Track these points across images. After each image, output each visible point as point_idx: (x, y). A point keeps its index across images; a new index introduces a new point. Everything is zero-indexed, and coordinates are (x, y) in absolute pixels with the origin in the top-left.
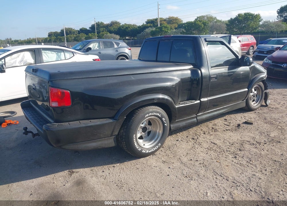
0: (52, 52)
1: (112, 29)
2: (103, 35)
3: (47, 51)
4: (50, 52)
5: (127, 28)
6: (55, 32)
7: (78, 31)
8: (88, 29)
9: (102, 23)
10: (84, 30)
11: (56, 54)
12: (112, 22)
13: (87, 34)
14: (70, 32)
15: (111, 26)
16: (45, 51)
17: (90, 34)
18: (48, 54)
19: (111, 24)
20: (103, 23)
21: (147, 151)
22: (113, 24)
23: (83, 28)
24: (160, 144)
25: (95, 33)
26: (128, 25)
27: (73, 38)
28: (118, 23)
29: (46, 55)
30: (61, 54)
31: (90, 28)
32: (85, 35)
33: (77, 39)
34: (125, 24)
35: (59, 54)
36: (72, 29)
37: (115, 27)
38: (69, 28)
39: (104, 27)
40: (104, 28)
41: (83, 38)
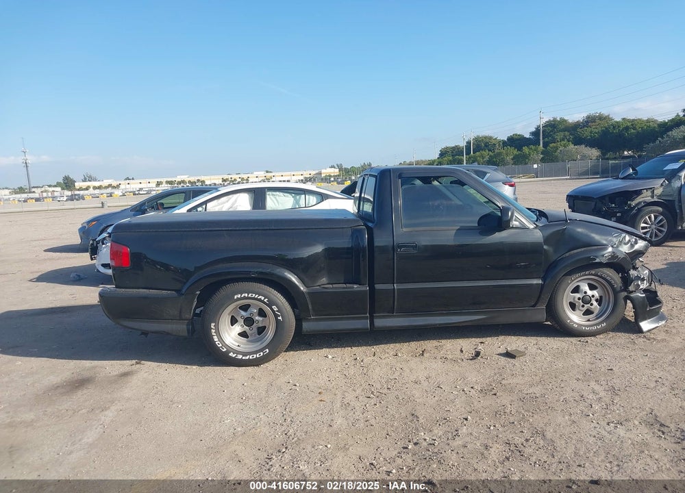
0: (286, 194)
1: (586, 133)
2: (557, 148)
3: (278, 193)
4: (281, 194)
5: (627, 128)
6: (453, 147)
7: (504, 142)
8: (527, 136)
9: (563, 121)
10: (517, 140)
11: (293, 197)
12: (588, 117)
13: (520, 149)
14: (486, 146)
15: (584, 126)
16: (274, 193)
17: (526, 149)
18: (277, 197)
19: (587, 122)
20: (566, 121)
21: (240, 357)
22: (590, 120)
23: (516, 135)
24: (267, 350)
25: (539, 145)
26: (633, 120)
27: (487, 158)
28: (605, 118)
29: (274, 199)
30: (300, 198)
31: (532, 134)
32: (516, 152)
33: (494, 160)
34: (624, 119)
35: (298, 197)
36: (491, 138)
37: (596, 129)
38: (486, 137)
39: (565, 131)
40: (567, 133)
41: (509, 158)
